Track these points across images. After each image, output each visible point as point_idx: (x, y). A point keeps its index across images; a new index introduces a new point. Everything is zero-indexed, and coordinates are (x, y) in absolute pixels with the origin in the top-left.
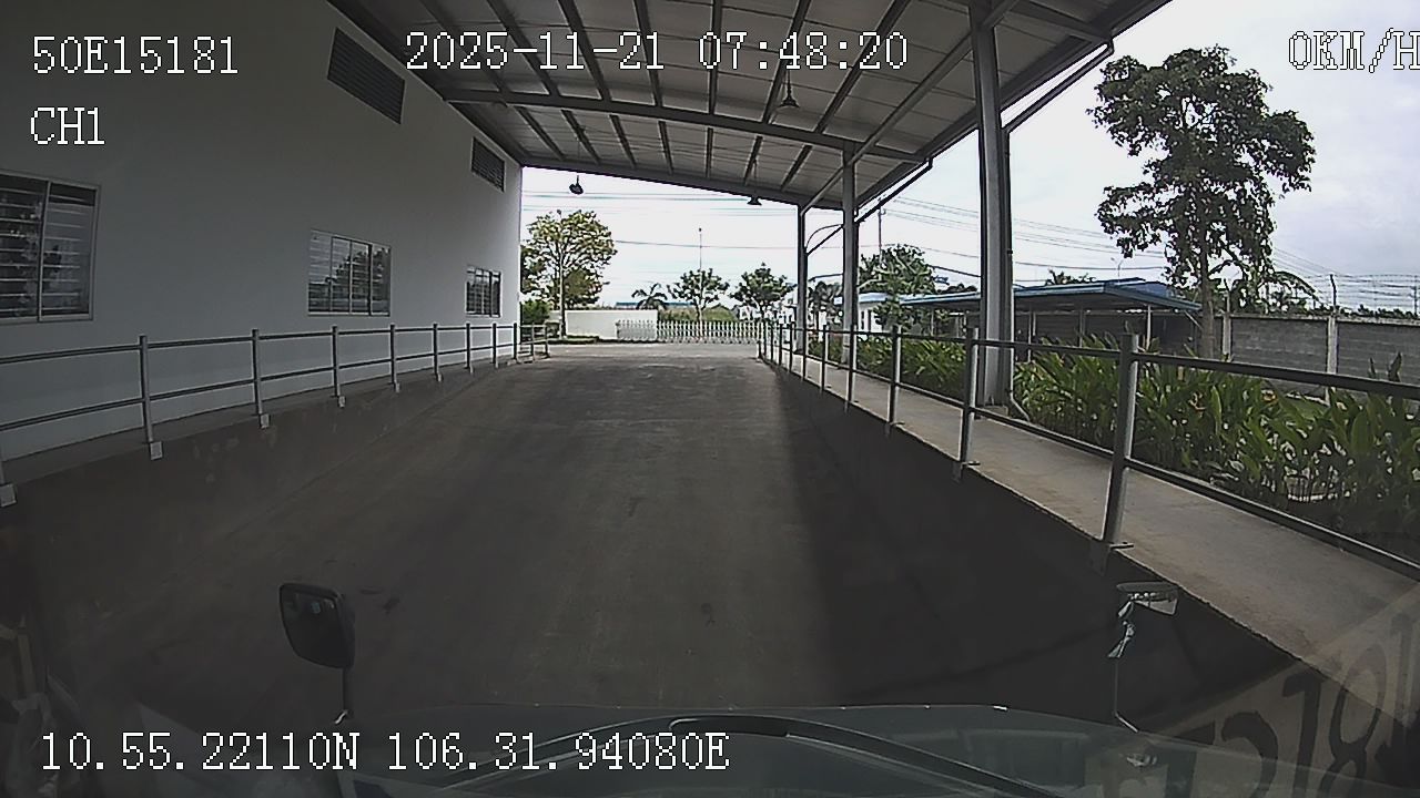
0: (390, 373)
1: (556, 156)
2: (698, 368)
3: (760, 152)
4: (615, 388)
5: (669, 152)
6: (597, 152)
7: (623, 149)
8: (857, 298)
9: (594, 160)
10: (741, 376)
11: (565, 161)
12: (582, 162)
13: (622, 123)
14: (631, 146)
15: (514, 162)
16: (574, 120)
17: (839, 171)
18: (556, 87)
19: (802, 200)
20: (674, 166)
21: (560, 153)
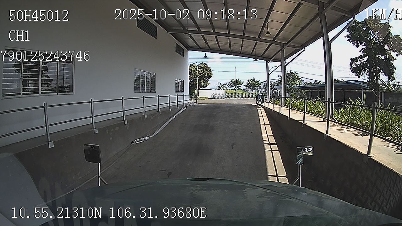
0: (158, 108)
3: (257, 46)
5: (230, 46)
6: (210, 46)
7: (218, 45)
9: (209, 49)
10: (253, 109)
11: (201, 49)
12: (206, 49)
13: (218, 38)
14: (220, 44)
15: (186, 49)
16: (204, 37)
17: (279, 51)
18: (200, 29)
19: (268, 59)
20: (232, 50)
21: (199, 47)
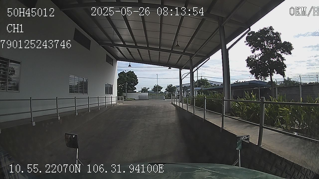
0: (88, 107)
1: (125, 58)
3: (171, 57)
4: (140, 111)
5: (150, 57)
6: (134, 58)
7: (140, 57)
10: (167, 108)
12: (131, 60)
13: (140, 50)
14: (142, 56)
15: (115, 59)
16: (129, 50)
17: (189, 61)
18: (125, 43)
19: (181, 68)
20: (151, 60)
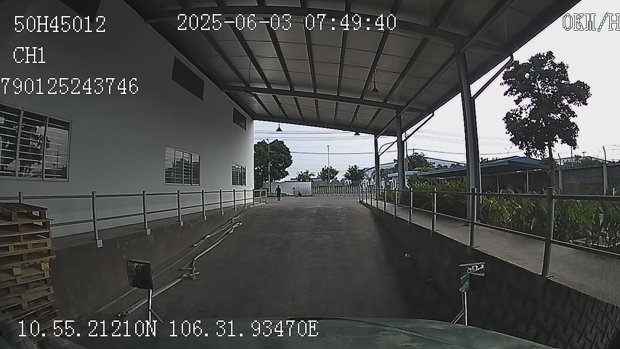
0: (202, 210)
1: (269, 115)
2: (335, 208)
3: (358, 112)
4: (301, 218)
5: (318, 113)
6: (287, 114)
7: (298, 112)
8: (404, 173)
9: (286, 117)
10: (354, 210)
11: (272, 117)
12: (281, 118)
13: (298, 100)
14: (302, 111)
15: (250, 118)
16: (277, 99)
17: (393, 119)
18: (270, 85)
19: (377, 133)
20: (320, 118)
